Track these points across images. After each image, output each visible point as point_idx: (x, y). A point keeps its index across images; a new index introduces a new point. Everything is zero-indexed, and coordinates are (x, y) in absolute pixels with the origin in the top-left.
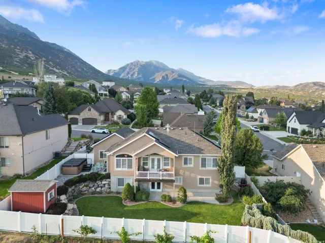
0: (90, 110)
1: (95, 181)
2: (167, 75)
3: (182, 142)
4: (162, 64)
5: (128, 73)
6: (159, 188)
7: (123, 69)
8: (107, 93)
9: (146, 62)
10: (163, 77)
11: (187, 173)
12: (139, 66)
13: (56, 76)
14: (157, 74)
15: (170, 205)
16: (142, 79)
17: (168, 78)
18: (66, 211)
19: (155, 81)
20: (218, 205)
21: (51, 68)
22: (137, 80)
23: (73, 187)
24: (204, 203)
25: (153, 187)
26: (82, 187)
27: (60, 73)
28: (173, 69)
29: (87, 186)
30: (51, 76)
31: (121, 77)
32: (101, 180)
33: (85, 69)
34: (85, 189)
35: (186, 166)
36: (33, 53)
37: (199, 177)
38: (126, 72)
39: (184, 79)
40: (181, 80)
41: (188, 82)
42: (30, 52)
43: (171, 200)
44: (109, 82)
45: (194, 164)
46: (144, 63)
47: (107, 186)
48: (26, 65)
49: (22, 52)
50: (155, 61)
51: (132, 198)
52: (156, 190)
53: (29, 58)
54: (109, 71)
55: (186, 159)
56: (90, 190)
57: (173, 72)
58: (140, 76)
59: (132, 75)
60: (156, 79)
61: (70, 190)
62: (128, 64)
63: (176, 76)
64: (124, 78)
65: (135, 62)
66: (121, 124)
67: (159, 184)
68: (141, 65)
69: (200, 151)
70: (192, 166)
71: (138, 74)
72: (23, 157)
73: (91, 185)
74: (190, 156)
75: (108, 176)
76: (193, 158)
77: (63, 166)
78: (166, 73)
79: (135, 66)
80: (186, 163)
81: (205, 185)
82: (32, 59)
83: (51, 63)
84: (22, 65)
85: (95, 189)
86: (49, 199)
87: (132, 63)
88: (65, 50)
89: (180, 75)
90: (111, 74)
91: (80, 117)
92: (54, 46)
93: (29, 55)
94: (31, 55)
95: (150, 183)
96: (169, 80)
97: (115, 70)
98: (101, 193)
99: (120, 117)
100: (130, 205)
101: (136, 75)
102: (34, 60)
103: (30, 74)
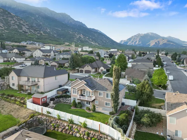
0: (88, 66)
1: (66, 98)
2: (159, 42)
3: (101, 85)
4: (155, 34)
5: (132, 42)
6: (89, 104)
7: (130, 39)
8: (108, 56)
9: (144, 34)
10: (156, 43)
11: (100, 100)
12: (140, 37)
13: (88, 47)
14: (151, 41)
15: (88, 111)
16: (141, 45)
17: (159, 43)
18: (48, 106)
19: (150, 45)
20: (108, 115)
21: (90, 42)
22: (138, 46)
23: (58, 99)
24: (102, 113)
25: (87, 104)
26: (61, 99)
27: (94, 44)
28: (163, 37)
29: (63, 99)
30: (86, 47)
31: (128, 44)
32: (68, 98)
33: (107, 41)
34: (62, 100)
35: (100, 96)
36: (83, 35)
37: (105, 102)
38: (131, 41)
39: (172, 43)
40: (170, 44)
41: (174, 45)
42: (81, 35)
43: (89, 109)
44: (114, 49)
45: (103, 96)
46: (143, 35)
47: (70, 100)
48: (79, 41)
49: (78, 35)
50: (151, 33)
51: (75, 106)
52: (88, 105)
53: (81, 37)
54: (121, 41)
55: (100, 93)
56: (64, 101)
57: (163, 39)
58: (140, 43)
59: (135, 43)
60: (151, 44)
61: (56, 100)
62: (133, 36)
63: (165, 42)
64: (130, 45)
65: (137, 34)
66: (102, 74)
67: (89, 103)
68: (141, 36)
69: (106, 90)
70: (102, 96)
71: (139, 42)
72: (44, 86)
73: (65, 99)
74: (102, 92)
75: (70, 97)
76: (103, 93)
77: (57, 91)
78: (158, 40)
79: (137, 37)
80: (100, 95)
81: (108, 106)
82: (82, 38)
83: (90, 39)
84: (77, 41)
85: (66, 101)
86: (43, 101)
87: (135, 35)
88: (99, 32)
89: (169, 41)
90: (122, 43)
91: (84, 69)
92: (94, 30)
93: (81, 36)
94: (82, 36)
95: (86, 102)
96: (160, 44)
97: (125, 41)
98: (67, 103)
99: (102, 70)
100: (73, 108)
101: (138, 42)
102: (83, 39)
103: (79, 46)
